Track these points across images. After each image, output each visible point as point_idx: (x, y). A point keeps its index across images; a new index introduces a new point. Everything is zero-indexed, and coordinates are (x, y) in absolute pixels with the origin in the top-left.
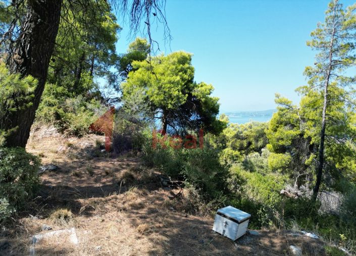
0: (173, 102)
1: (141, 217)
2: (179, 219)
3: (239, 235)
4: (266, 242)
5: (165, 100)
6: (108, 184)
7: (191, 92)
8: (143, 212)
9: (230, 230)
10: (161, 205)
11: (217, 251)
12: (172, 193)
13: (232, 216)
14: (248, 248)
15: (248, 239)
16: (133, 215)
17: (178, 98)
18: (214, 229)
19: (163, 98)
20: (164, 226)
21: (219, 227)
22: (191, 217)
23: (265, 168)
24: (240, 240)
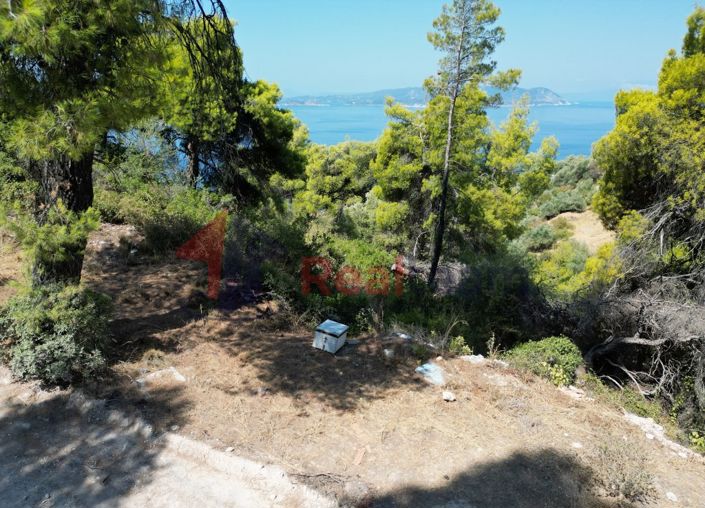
1: (236, 345)
2: (275, 340)
3: (339, 347)
4: (363, 349)
5: (197, 125)
6: (176, 308)
7: (242, 106)
8: (235, 338)
9: (330, 344)
10: (251, 327)
11: (319, 365)
12: (259, 310)
13: (331, 332)
14: (347, 358)
15: (347, 350)
16: (226, 344)
18: (314, 345)
20: (264, 351)
21: (318, 343)
22: (288, 335)
24: (339, 352)
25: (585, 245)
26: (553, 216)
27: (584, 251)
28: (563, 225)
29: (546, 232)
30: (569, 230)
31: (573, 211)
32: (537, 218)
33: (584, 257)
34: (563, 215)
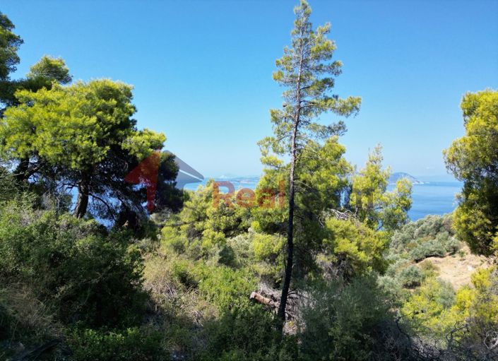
0: (79, 159)
5: (66, 154)
7: (119, 143)
17: (90, 152)
19: (61, 152)
23: (250, 256)
25: (450, 284)
26: (421, 260)
27: (450, 288)
28: (429, 267)
29: (416, 272)
30: (435, 271)
31: (436, 256)
32: (408, 261)
33: (451, 294)
34: (429, 259)
